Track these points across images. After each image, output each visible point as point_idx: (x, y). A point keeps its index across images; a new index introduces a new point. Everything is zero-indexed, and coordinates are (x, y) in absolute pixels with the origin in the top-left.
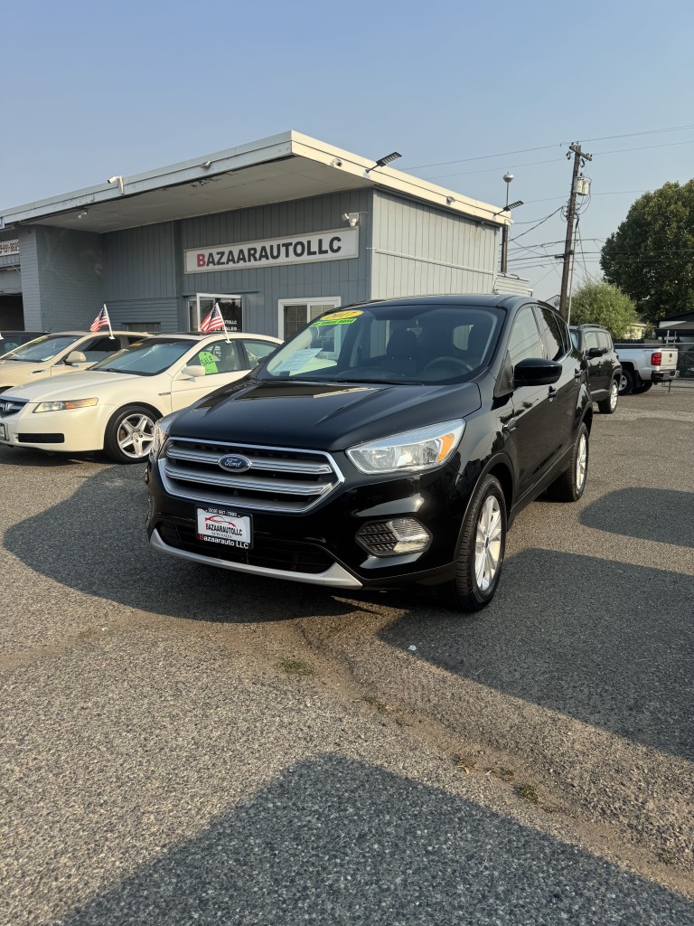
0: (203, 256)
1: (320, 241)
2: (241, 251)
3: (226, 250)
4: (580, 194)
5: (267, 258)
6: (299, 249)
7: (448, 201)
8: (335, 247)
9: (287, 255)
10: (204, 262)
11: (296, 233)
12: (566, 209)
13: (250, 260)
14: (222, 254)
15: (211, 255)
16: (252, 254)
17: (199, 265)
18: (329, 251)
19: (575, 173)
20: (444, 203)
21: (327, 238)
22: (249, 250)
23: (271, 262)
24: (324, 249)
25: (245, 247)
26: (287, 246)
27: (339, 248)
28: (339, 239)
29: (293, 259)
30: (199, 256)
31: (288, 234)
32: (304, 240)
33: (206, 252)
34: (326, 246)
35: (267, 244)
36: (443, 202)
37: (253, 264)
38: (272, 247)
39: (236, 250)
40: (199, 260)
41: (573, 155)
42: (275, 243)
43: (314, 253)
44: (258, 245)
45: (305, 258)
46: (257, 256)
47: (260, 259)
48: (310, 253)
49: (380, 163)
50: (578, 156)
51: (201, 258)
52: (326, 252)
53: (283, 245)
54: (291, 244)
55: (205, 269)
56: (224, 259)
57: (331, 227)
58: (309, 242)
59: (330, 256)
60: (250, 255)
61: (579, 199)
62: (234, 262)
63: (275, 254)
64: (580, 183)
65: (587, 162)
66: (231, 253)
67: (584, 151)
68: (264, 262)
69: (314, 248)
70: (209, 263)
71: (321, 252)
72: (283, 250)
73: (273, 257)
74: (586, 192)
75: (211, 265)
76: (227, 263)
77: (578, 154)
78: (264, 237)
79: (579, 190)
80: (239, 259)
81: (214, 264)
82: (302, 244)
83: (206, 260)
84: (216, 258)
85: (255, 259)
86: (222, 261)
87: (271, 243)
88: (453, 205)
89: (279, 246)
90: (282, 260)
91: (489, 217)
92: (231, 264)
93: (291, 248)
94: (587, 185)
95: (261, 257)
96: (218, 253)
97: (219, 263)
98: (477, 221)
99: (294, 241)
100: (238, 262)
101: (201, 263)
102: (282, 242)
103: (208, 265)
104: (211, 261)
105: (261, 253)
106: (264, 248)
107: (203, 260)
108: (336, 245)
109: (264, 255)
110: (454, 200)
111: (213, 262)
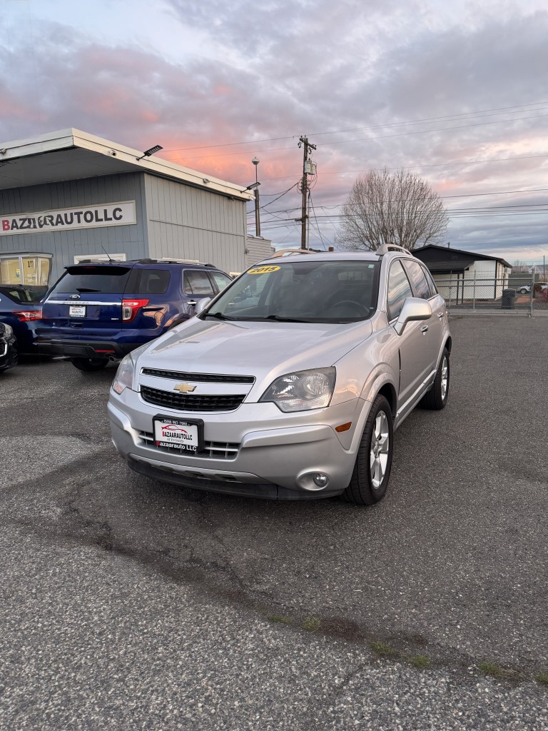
0: (8, 222)
1: (105, 211)
3: (28, 217)
4: (309, 174)
5: (63, 224)
6: (89, 217)
7: (204, 182)
8: (118, 216)
9: (79, 222)
10: (9, 226)
11: (85, 204)
12: (300, 185)
14: (24, 220)
15: (14, 221)
16: (50, 220)
17: (4, 229)
18: (113, 219)
19: (305, 158)
20: (202, 184)
21: (110, 209)
23: (66, 226)
24: (108, 217)
25: (43, 215)
26: (79, 214)
27: (121, 217)
28: (120, 210)
29: (84, 224)
30: (3, 222)
31: (78, 205)
32: (93, 210)
33: (10, 219)
34: (110, 215)
35: (62, 213)
36: (200, 182)
37: (51, 228)
38: (66, 215)
40: (4, 226)
41: (303, 145)
42: (68, 212)
43: (101, 220)
44: (55, 214)
45: (94, 224)
46: (54, 222)
47: (57, 225)
48: (98, 220)
49: (147, 154)
50: (307, 146)
51: (6, 223)
52: (111, 219)
53: (75, 214)
54: (82, 213)
55: (10, 232)
56: (26, 224)
57: (113, 201)
58: (96, 212)
59: (114, 222)
63: (69, 220)
64: (309, 166)
65: (313, 150)
66: (31, 219)
67: (310, 142)
68: (60, 227)
69: (101, 216)
70: (13, 227)
71: (107, 219)
72: (75, 217)
73: (68, 223)
74: (314, 172)
75: (15, 229)
76: (29, 227)
77: (306, 144)
78: (58, 207)
79: (307, 171)
81: (18, 228)
82: (91, 213)
83: (10, 225)
84: (19, 223)
85: (53, 225)
86: (24, 225)
87: (65, 212)
88: (209, 185)
89: (71, 214)
90: (75, 225)
91: (237, 194)
92: (32, 228)
93: (82, 216)
94: (314, 167)
95: (57, 223)
96: (20, 220)
97: (21, 227)
98: (228, 197)
99: (84, 211)
101: (6, 227)
102: (74, 211)
103: (12, 229)
104: (15, 226)
105: (57, 219)
106: (59, 216)
107: (7, 225)
108: (118, 214)
109: (60, 221)
110: (209, 181)
111: (17, 227)
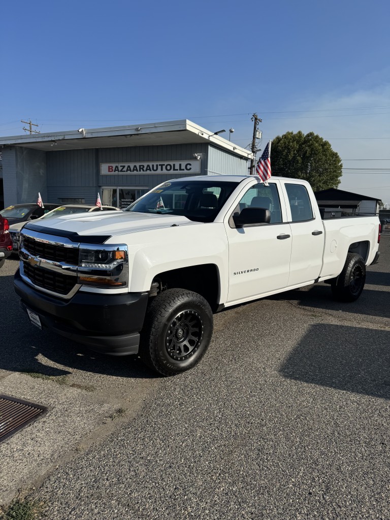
0: (112, 167)
1: (180, 165)
2: (135, 166)
3: (126, 165)
4: (257, 138)
5: (151, 171)
6: (169, 167)
7: (234, 149)
8: (188, 168)
9: (162, 170)
10: (112, 170)
11: (167, 160)
12: (251, 145)
13: (140, 171)
14: (124, 167)
15: (117, 167)
16: (141, 168)
17: (109, 171)
18: (185, 170)
19: (255, 128)
21: (184, 164)
22: (140, 166)
23: (153, 172)
25: (138, 165)
26: (162, 165)
27: (190, 169)
28: (190, 165)
29: (165, 171)
30: (109, 167)
31: (162, 160)
32: (172, 163)
33: (114, 165)
34: (183, 167)
35: (151, 164)
36: (232, 149)
37: (142, 172)
38: (153, 166)
39: (132, 165)
40: (109, 169)
42: (155, 164)
43: (177, 170)
44: (145, 164)
45: (172, 172)
46: (145, 169)
47: (146, 171)
48: (174, 170)
49: (216, 134)
50: (256, 120)
52: (183, 170)
53: (160, 165)
54: (164, 165)
55: (113, 173)
56: (125, 169)
57: (186, 159)
58: (174, 165)
59: (186, 172)
60: (140, 168)
61: (257, 141)
62: (131, 171)
63: (155, 168)
64: (258, 133)
66: (129, 166)
68: (148, 172)
69: (177, 167)
70: (115, 170)
71: (181, 169)
72: (159, 167)
73: (154, 170)
74: (260, 137)
75: (117, 172)
76: (127, 171)
78: (148, 160)
79: (257, 136)
80: (134, 170)
82: (170, 165)
83: (114, 169)
84: (120, 168)
85: (143, 170)
86: (123, 170)
87: (153, 163)
88: (235, 151)
89: (157, 165)
90: (159, 171)
91: (246, 155)
92: (129, 172)
93: (164, 167)
94: (260, 134)
95: (147, 170)
96: (121, 166)
97: (121, 171)
98: (241, 157)
99: (166, 163)
100: (133, 171)
101: (111, 170)
102: (158, 163)
103: (115, 171)
104: (117, 169)
105: (147, 168)
106: (148, 166)
107: (112, 169)
108: (189, 167)
109: (148, 168)
110: (236, 149)
111: (118, 170)
